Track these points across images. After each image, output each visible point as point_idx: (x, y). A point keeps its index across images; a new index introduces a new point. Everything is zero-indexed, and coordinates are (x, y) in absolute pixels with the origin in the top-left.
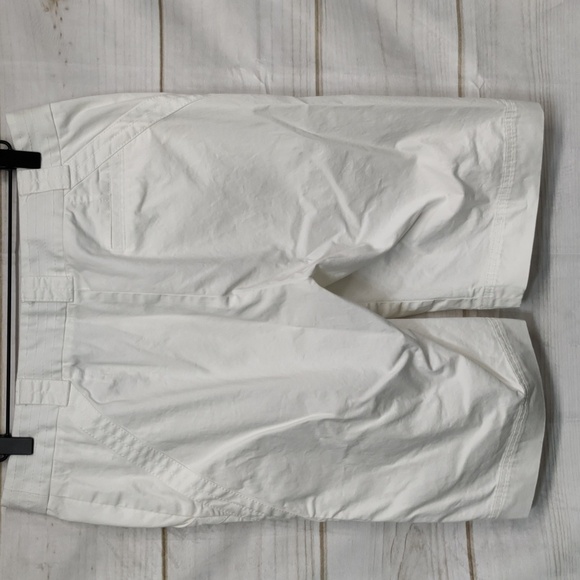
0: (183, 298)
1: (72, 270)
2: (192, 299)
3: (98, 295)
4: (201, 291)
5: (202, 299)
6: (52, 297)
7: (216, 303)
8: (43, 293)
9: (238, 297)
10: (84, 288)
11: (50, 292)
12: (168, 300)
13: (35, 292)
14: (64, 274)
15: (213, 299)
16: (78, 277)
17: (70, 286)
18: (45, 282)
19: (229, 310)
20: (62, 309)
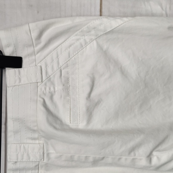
0: (120, 159)
1: (43, 139)
2: (126, 159)
3: (61, 156)
4: (132, 154)
5: (133, 159)
6: (29, 158)
7: (143, 162)
8: (23, 156)
9: (158, 158)
10: (51, 151)
11: (28, 155)
12: (109, 160)
13: (17, 155)
14: (37, 142)
15: (141, 159)
16: (47, 143)
17: (41, 151)
18: (24, 147)
19: (151, 167)
20: (36, 166)
